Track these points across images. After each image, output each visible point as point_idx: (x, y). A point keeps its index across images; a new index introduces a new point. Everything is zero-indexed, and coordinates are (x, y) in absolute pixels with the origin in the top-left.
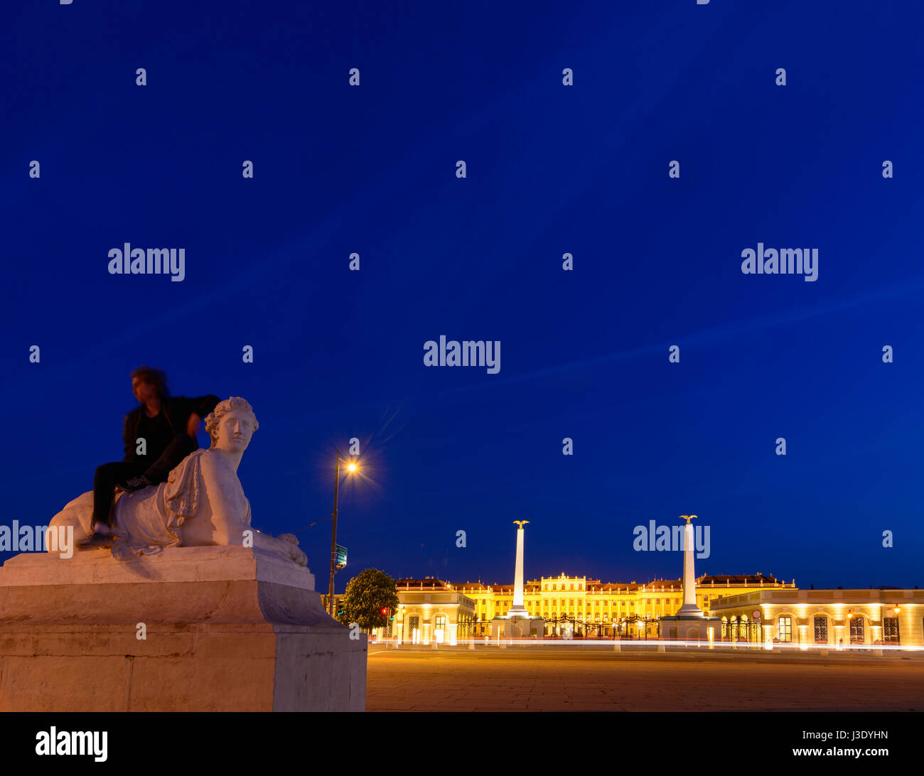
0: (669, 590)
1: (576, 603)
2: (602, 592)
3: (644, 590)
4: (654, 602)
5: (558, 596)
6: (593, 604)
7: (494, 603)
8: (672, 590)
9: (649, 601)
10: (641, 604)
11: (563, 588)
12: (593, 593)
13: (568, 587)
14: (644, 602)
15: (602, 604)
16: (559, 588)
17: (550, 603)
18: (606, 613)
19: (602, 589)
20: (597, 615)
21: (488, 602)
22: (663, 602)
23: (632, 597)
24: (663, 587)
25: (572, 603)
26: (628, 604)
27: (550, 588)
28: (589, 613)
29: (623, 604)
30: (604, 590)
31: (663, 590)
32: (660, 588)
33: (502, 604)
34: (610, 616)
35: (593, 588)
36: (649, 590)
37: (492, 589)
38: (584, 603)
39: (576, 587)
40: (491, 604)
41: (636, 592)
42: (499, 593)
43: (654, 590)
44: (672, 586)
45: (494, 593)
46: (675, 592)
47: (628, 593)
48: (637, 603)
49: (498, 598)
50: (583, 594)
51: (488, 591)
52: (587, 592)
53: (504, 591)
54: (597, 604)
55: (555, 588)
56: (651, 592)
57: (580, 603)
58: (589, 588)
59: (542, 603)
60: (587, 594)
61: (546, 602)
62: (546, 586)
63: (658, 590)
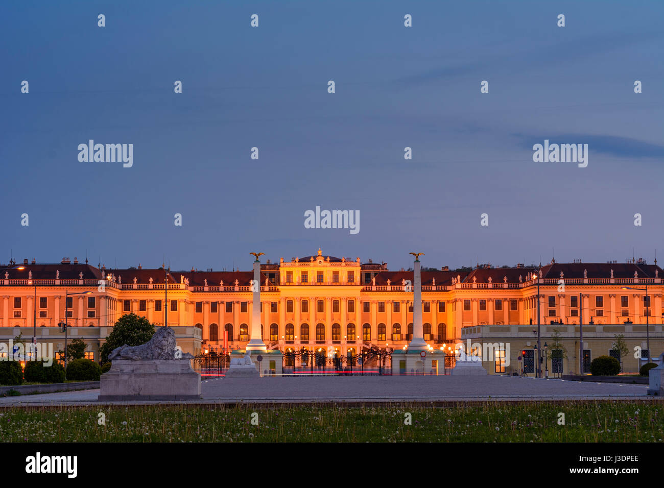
0: (500, 285)
1: (343, 306)
2: (389, 288)
3: (459, 286)
4: (475, 306)
5: (312, 293)
6: (374, 308)
7: (192, 308)
8: (506, 286)
9: (467, 306)
10: (454, 309)
11: (320, 277)
12: (374, 288)
13: (328, 277)
14: (460, 305)
15: (389, 308)
16: (312, 277)
17: (297, 306)
18: (397, 326)
19: (389, 282)
20: (382, 328)
21: (181, 306)
22: (490, 306)
23: (441, 297)
24: (490, 279)
25: (336, 308)
26: (434, 308)
27: (296, 278)
28: (367, 326)
29: (427, 309)
30: (391, 284)
31: (490, 286)
32: (488, 282)
33: (207, 308)
34: (404, 331)
35: (374, 280)
36: (468, 285)
37: (187, 281)
38: (358, 307)
39: (344, 277)
40: (187, 310)
41: (449, 288)
42: (199, 288)
43: (475, 286)
44: (505, 279)
45: (192, 288)
46: (509, 288)
47: (434, 288)
48: (449, 307)
49: (199, 297)
50: (355, 292)
51: (182, 286)
52: (362, 287)
53: (210, 284)
54: (382, 308)
55: (305, 276)
56: (471, 288)
57: (351, 307)
58: (366, 280)
59: (282, 307)
60: (362, 291)
61: (290, 307)
62: (289, 274)
63: (482, 285)
